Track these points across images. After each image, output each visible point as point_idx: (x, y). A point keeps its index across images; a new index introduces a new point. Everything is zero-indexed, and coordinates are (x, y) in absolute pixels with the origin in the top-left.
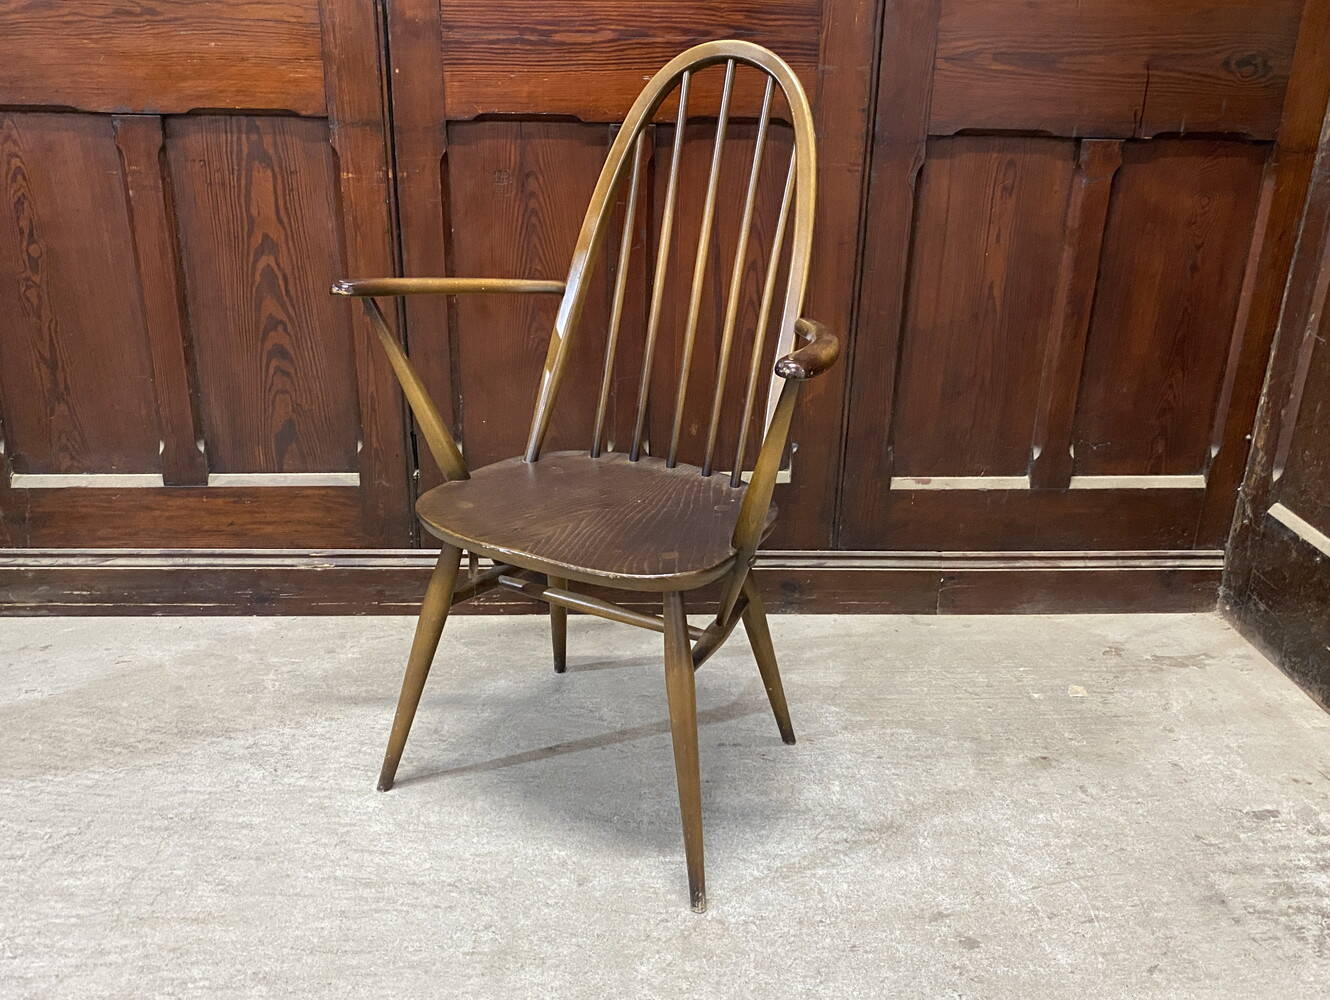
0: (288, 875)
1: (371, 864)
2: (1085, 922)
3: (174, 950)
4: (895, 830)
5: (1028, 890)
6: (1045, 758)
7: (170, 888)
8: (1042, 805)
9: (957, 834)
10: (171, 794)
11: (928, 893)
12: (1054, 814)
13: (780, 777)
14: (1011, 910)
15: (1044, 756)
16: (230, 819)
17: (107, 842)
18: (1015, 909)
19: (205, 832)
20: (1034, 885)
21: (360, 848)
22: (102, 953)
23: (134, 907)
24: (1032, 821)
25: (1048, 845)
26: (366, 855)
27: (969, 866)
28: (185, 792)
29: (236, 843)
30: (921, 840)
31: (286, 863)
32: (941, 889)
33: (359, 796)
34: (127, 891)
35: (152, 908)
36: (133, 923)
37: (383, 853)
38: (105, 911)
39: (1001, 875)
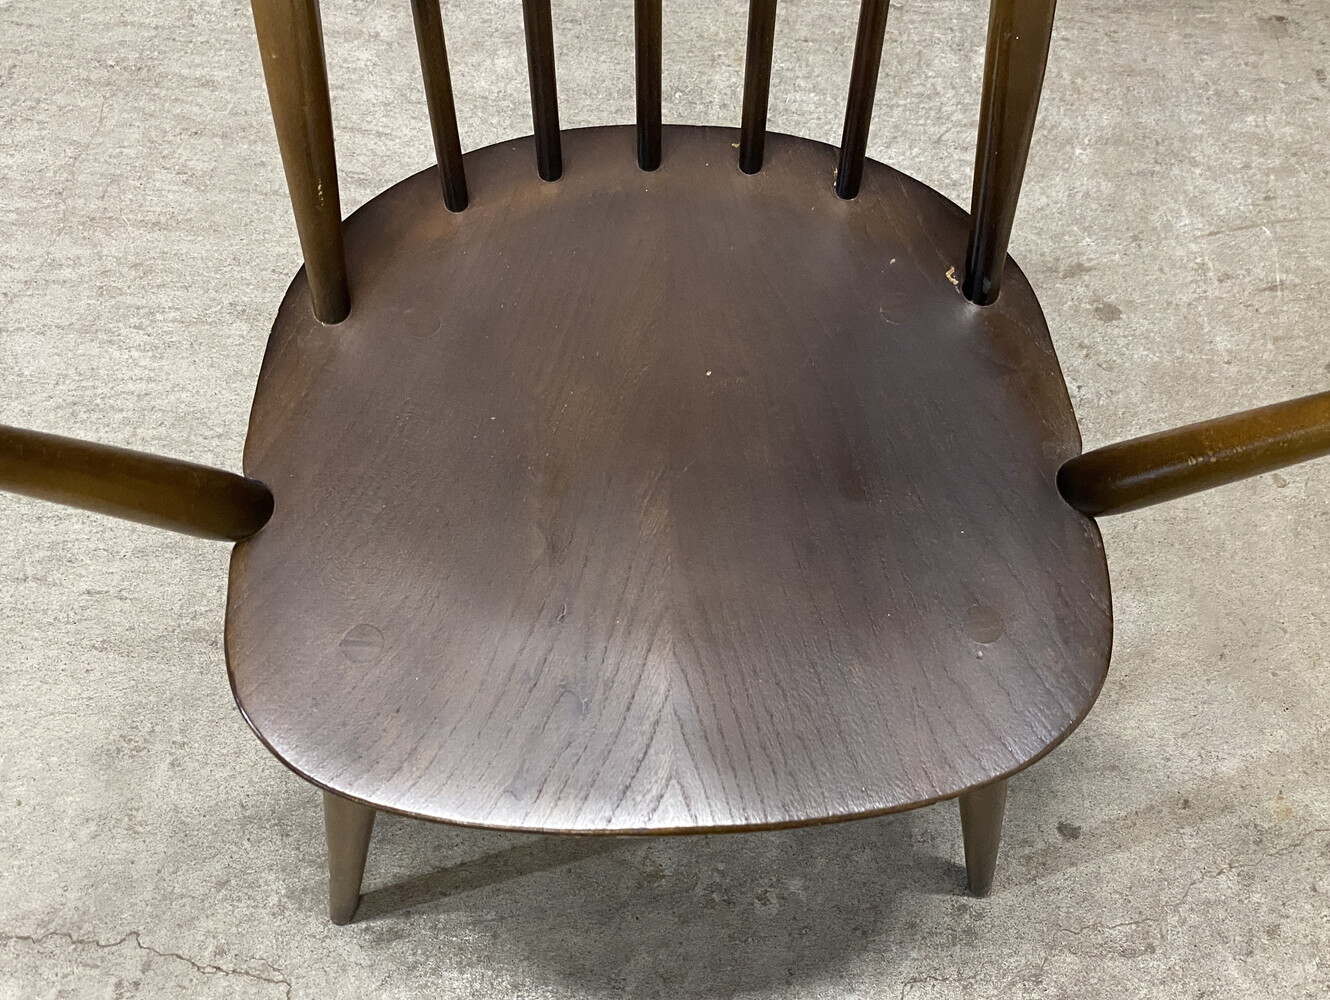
0: (263, 164)
1: (364, 151)
2: (1265, 290)
3: (135, 266)
4: (1045, 133)
5: (1203, 236)
6: (1280, 19)
7: (121, 175)
8: (1256, 100)
9: (1128, 143)
10: (108, 27)
11: (1070, 233)
12: (1270, 117)
13: (905, 38)
14: (1173, 266)
15: (1280, 14)
16: (185, 72)
17: (38, 101)
18: (1178, 265)
19: (156, 91)
20: (1212, 229)
21: (349, 126)
22: (55, 265)
23: (82, 200)
24: (1234, 126)
25: (1247, 166)
26: (359, 138)
27: (1133, 196)
28: (125, 24)
29: (196, 109)
30: (1078, 151)
31: (260, 144)
32: (1088, 230)
33: (346, 40)
34: (70, 178)
35: (100, 203)
36: (84, 224)
37: (379, 134)
38: (49, 206)
39: (1172, 211)
